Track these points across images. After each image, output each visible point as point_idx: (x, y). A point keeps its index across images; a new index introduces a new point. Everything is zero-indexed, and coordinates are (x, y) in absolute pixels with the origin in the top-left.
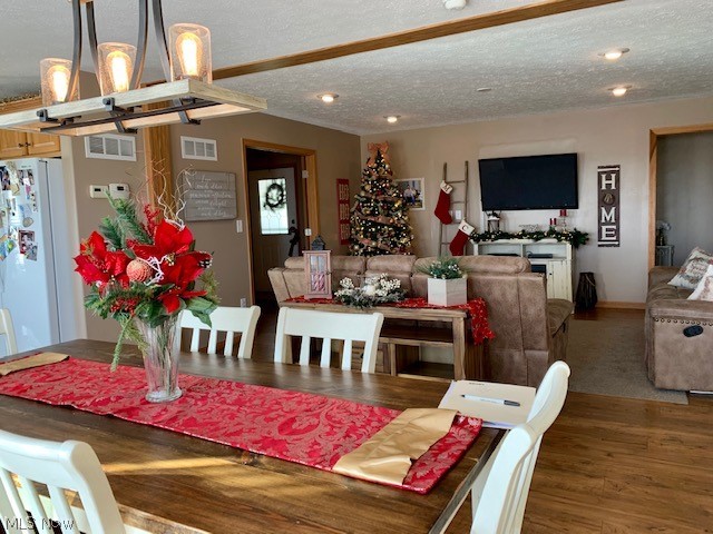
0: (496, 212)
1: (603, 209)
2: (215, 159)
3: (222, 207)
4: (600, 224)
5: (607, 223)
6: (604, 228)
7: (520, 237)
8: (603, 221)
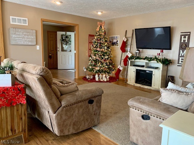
0: (139, 49)
1: (181, 50)
2: (27, 25)
3: (28, 41)
4: (179, 57)
5: (182, 56)
6: (181, 58)
7: (144, 59)
8: (181, 55)
